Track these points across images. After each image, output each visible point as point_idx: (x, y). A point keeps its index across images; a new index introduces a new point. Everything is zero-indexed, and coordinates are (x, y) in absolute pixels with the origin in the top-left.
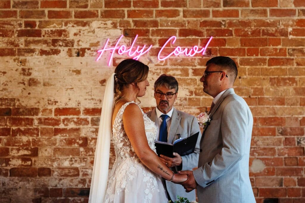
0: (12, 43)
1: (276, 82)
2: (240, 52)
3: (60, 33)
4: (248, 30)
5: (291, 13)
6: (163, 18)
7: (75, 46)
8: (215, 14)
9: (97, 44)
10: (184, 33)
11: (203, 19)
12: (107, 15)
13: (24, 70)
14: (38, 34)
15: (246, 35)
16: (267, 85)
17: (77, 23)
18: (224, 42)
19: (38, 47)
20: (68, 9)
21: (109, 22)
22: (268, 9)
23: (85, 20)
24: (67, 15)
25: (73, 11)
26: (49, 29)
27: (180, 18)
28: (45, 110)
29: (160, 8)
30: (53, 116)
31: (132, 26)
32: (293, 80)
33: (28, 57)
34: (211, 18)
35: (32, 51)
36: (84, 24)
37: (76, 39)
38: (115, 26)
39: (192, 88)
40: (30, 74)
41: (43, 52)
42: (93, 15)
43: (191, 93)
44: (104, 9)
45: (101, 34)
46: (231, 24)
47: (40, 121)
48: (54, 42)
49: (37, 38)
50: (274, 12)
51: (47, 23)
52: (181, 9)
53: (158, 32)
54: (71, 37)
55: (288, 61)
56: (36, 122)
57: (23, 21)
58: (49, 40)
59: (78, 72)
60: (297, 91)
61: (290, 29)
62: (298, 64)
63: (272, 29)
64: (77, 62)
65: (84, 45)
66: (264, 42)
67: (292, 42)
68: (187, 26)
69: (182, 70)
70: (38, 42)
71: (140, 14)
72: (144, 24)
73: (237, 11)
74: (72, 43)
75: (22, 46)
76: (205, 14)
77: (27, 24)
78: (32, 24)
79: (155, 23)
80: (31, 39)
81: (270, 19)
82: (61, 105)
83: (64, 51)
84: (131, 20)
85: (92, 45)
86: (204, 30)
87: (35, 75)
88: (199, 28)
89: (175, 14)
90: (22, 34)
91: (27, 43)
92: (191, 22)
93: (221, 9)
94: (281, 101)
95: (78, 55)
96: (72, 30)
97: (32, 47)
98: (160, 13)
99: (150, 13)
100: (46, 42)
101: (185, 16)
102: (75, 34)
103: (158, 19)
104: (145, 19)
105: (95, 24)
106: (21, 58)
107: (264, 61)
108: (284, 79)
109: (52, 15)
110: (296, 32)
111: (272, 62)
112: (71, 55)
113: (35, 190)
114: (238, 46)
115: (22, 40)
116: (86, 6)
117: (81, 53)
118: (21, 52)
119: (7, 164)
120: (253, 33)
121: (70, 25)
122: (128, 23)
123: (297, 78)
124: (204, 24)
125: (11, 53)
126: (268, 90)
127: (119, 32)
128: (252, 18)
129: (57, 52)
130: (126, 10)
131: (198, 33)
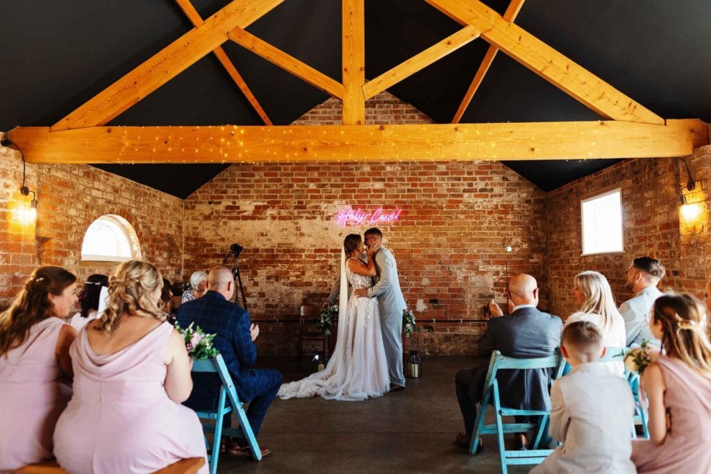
0: (291, 213)
1: (436, 235)
2: (417, 218)
3: (317, 207)
4: (421, 206)
5: (445, 196)
6: (374, 199)
7: (325, 215)
8: (403, 197)
9: (337, 213)
10: (385, 207)
11: (396, 199)
12: (343, 197)
13: (297, 228)
14: (305, 208)
15: (420, 208)
16: (431, 236)
17: (326, 202)
18: (407, 212)
19: (305, 215)
20: (321, 194)
21: (344, 201)
22: (432, 194)
23: (331, 200)
24: (321, 197)
25: (324, 195)
26: (310, 205)
27: (383, 199)
28: (308, 250)
29: (372, 193)
30: (313, 253)
31: (357, 204)
32: (446, 234)
33: (300, 221)
34: (400, 199)
35: (302, 217)
36: (330, 202)
37: (325, 210)
38: (347, 204)
39: (390, 238)
40: (300, 230)
41: (307, 218)
42: (335, 197)
43: (389, 241)
44: (341, 194)
45: (339, 208)
46: (411, 202)
47: (306, 256)
48: (314, 212)
49: (304, 210)
50: (435, 196)
51: (310, 202)
52: (383, 194)
53: (371, 207)
54: (323, 209)
55: (443, 223)
56: (304, 257)
57: (296, 201)
58: (311, 211)
59: (327, 229)
60: (448, 240)
61: (444, 205)
62: (449, 225)
63: (434, 205)
64: (326, 224)
65: (330, 214)
66: (430, 212)
67: (445, 212)
68: (387, 204)
69: (384, 228)
70: (305, 212)
71: (361, 196)
72: (363, 202)
73: (415, 195)
74: (323, 212)
75: (296, 215)
76: (397, 196)
77: (299, 202)
78: (301, 202)
79: (369, 202)
80: (300, 210)
81: (433, 199)
82: (318, 247)
83: (319, 217)
84: (356, 200)
85: (335, 214)
86: (396, 205)
87: (303, 230)
88: (393, 205)
89: (380, 196)
90: (296, 208)
91: (299, 213)
92: (389, 201)
93: (406, 194)
94: (439, 245)
95: (327, 219)
96: (323, 206)
97: (302, 215)
98: (372, 196)
99: (366, 196)
100: (309, 212)
101: (386, 198)
102: (325, 208)
103: (371, 199)
104: (364, 199)
105: (336, 202)
106: (296, 221)
107: (429, 223)
108: (441, 233)
109: (312, 197)
110: (448, 207)
111: (434, 223)
112: (322, 220)
113: (304, 294)
114: (416, 214)
115: (296, 211)
116: (331, 192)
117: (328, 218)
118: (295, 218)
119: (288, 280)
120: (424, 206)
121: (322, 203)
122: (354, 202)
123: (448, 232)
124: (396, 202)
125: (290, 218)
126: (431, 239)
127: (349, 207)
128: (423, 199)
129: (315, 218)
130: (353, 194)
131: (393, 207)
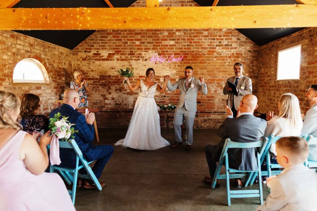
0: (127, 57)
1: (201, 69)
2: (191, 60)
3: (140, 54)
4: (194, 53)
5: (206, 48)
6: (170, 50)
7: (144, 58)
8: (185, 49)
9: (150, 57)
10: (175, 54)
11: (181, 50)
12: (153, 49)
13: (130, 65)
14: (134, 54)
15: (193, 55)
16: (199, 70)
17: (145, 51)
18: (186, 57)
19: (134, 58)
20: (142, 47)
21: (154, 51)
22: (200, 47)
23: (147, 50)
24: (142, 49)
25: (144, 48)
26: (137, 53)
27: (174, 50)
28: (136, 76)
29: (169, 47)
30: (138, 78)
31: (161, 52)
32: (206, 68)
33: (131, 61)
34: (183, 50)
35: (132, 59)
36: (147, 52)
37: (145, 56)
38: (156, 52)
39: (177, 70)
40: (132, 66)
41: (135, 60)
42: (149, 49)
43: (177, 72)
44: (153, 47)
45: (152, 55)
46: (189, 52)
47: (135, 79)
48: (138, 57)
49: (134, 56)
50: (201, 48)
51: (136, 51)
52: (174, 47)
53: (168, 54)
54: (143, 55)
55: (205, 63)
56: (134, 80)
57: (129, 51)
58: (137, 56)
59: (145, 66)
60: (207, 72)
61: (206, 53)
62: (208, 64)
63: (201, 53)
64: (145, 63)
65: (147, 58)
66: (198, 57)
67: (206, 57)
68: (176, 52)
69: (174, 65)
70: (134, 57)
71: (163, 48)
72: (164, 51)
73: (191, 48)
74: (143, 57)
75: (129, 58)
76: (182, 48)
77: (131, 52)
78: (132, 52)
79: (167, 51)
80: (132, 56)
81: (200, 50)
82: (141, 75)
83: (141, 59)
84: (160, 50)
85: (149, 58)
86: (181, 53)
87: (133, 66)
88: (180, 53)
89: (173, 48)
90: (129, 54)
91: (131, 57)
92: (178, 51)
93: (186, 47)
94: (203, 74)
95: (145, 60)
96: (143, 53)
97: (132, 58)
98: (169, 48)
99: (165, 48)
100: (136, 57)
101: (176, 49)
102: (144, 55)
103: (168, 50)
104: (164, 50)
105: (150, 51)
106: (129, 61)
107: (198, 63)
108: (204, 68)
109: (138, 49)
110: (208, 54)
111: (200, 63)
112: (143, 61)
113: (134, 98)
114: (191, 58)
115: (129, 56)
116: (147, 46)
117: (146, 60)
118: (129, 60)
119: (126, 91)
120: (195, 54)
121: (143, 52)
122: (159, 51)
123: (207, 67)
124: (181, 51)
125: (126, 60)
126: (199, 71)
127: (157, 54)
128: (195, 50)
129: (139, 60)
130: (159, 47)
131: (179, 54)
